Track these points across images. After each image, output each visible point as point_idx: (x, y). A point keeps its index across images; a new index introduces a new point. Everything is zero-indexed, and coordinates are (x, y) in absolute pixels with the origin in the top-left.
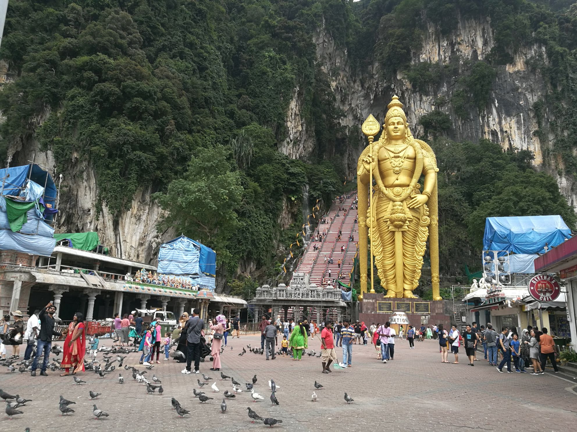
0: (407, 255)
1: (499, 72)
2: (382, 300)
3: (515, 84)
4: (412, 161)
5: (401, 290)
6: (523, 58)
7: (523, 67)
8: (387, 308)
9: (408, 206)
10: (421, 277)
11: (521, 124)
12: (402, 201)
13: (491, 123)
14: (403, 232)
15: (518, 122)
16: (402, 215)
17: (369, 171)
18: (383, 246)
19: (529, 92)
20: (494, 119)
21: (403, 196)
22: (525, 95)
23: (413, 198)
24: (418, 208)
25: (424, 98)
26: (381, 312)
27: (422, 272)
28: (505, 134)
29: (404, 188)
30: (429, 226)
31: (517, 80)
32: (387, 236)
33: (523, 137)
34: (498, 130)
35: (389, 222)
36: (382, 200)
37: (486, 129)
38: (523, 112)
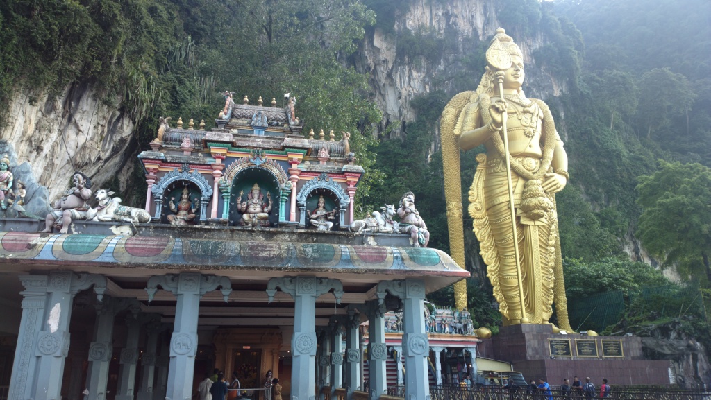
2: (555, 337)
8: (564, 350)
9: (545, 188)
14: (539, 227)
17: (498, 125)
23: (549, 178)
25: (415, 74)
26: (556, 357)
29: (536, 161)
35: (519, 211)
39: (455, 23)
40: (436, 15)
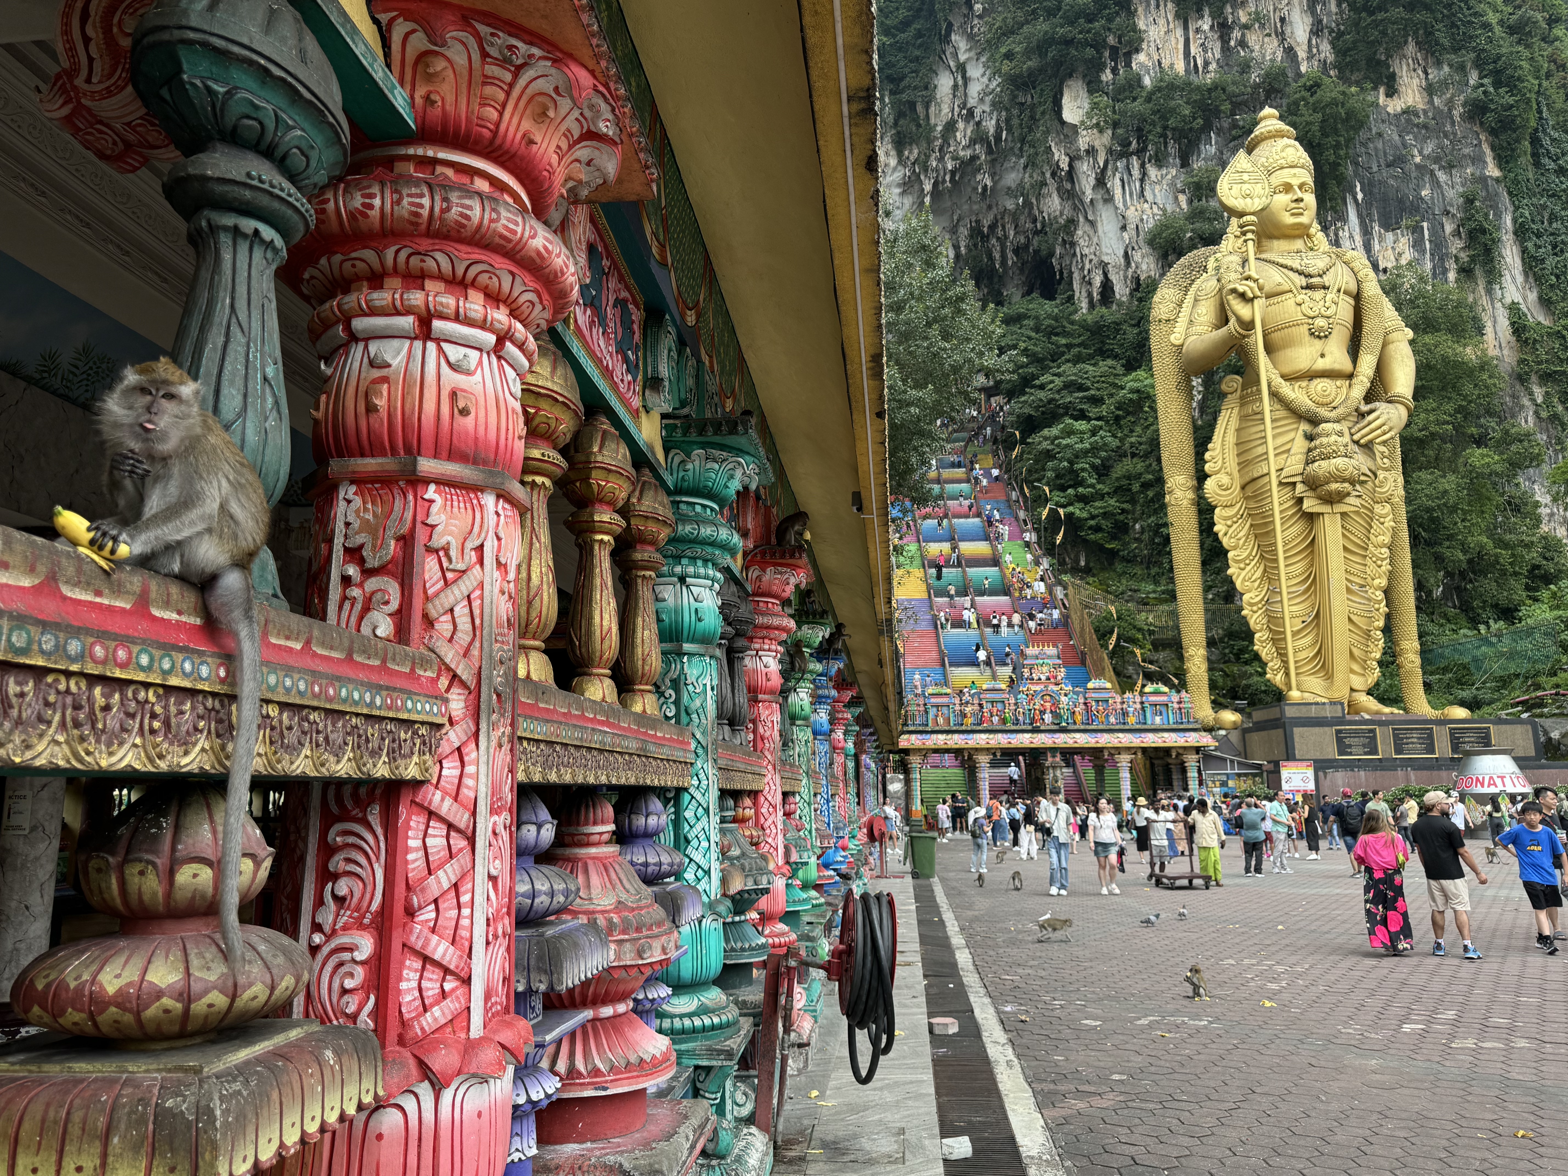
0: (1352, 587)
3: (1404, 143)
4: (1352, 302)
5: (1345, 691)
6: (1418, 76)
7: (1419, 98)
8: (1364, 746)
9: (1356, 437)
11: (1424, 249)
12: (1339, 422)
14: (1344, 515)
15: (1416, 244)
16: (1353, 462)
19: (1442, 167)
20: (1351, 237)
21: (1344, 405)
22: (1432, 173)
29: (1339, 383)
32: (1292, 530)
35: (1300, 488)
38: (1429, 220)
39: (1242, 43)
40: (1198, 31)
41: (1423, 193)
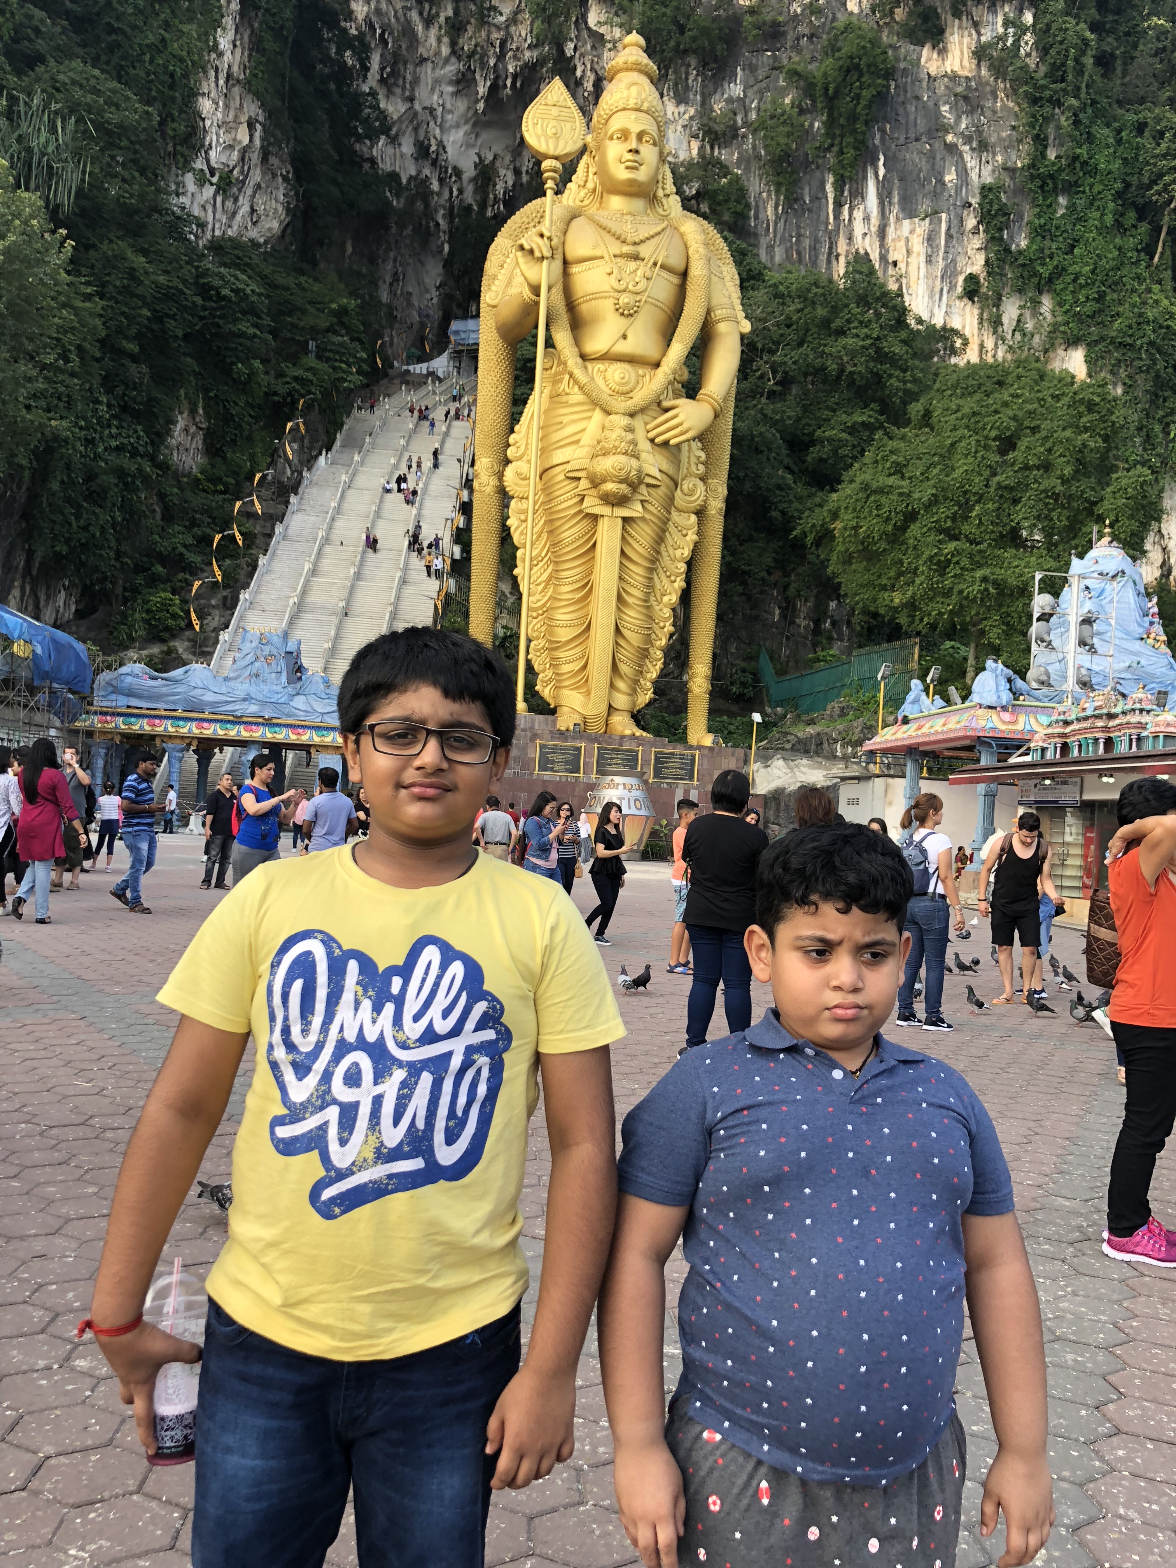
0: (630, 600)
1: (902, 65)
2: (552, 738)
3: (938, 114)
4: (676, 280)
5: (604, 708)
6: (970, 35)
7: (966, 63)
8: (567, 763)
9: (651, 435)
10: (663, 674)
11: (938, 246)
12: (632, 415)
13: (859, 228)
14: (625, 520)
15: (930, 239)
16: (634, 463)
17: (536, 290)
18: (556, 563)
19: (972, 149)
20: (867, 219)
21: (640, 397)
22: (961, 155)
23: (667, 410)
24: (678, 446)
26: (548, 775)
27: (665, 656)
28: (891, 271)
29: (641, 372)
30: (700, 513)
31: (945, 103)
32: (571, 532)
33: (937, 289)
34: (875, 256)
35: (584, 484)
36: (567, 405)
37: (842, 246)
38: (948, 211)
41: (947, 178)
